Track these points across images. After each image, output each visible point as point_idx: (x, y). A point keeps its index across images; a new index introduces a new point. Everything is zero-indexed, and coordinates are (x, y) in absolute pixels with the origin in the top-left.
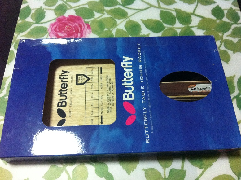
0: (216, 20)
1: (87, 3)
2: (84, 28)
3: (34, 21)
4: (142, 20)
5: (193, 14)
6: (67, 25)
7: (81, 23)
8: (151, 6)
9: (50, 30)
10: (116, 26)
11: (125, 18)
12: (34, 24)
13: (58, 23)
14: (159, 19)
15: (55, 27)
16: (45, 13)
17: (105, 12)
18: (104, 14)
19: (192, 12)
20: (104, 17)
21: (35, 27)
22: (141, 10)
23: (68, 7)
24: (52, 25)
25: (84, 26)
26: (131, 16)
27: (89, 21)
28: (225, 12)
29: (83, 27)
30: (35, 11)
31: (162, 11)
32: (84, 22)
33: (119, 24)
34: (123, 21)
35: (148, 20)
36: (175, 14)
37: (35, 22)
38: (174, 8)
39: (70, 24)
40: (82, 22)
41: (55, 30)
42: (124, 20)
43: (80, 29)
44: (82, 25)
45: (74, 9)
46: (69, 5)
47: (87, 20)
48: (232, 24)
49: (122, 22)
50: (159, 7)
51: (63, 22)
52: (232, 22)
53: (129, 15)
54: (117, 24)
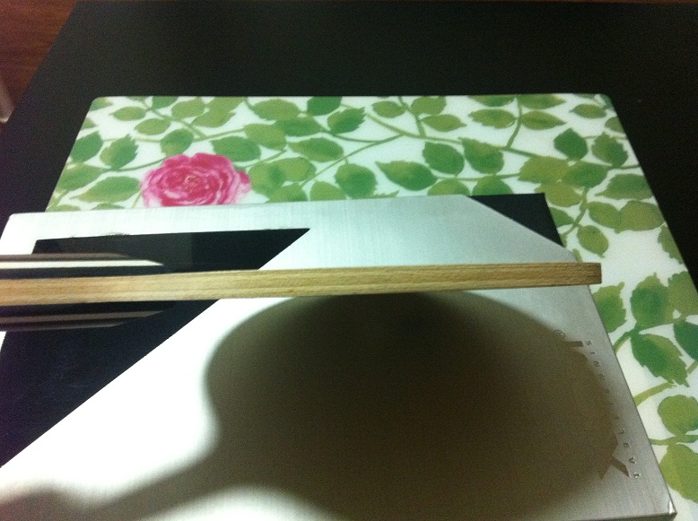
0: (568, 160)
1: (241, 128)
2: (233, 181)
3: (107, 164)
4: (378, 164)
5: (508, 148)
6: (191, 174)
7: (225, 171)
8: (402, 133)
9: (146, 186)
10: (315, 176)
11: (335, 159)
12: (105, 171)
13: (165, 171)
14: (421, 160)
15: (159, 177)
16: (136, 148)
17: (287, 147)
18: (284, 151)
19: (504, 144)
20: (283, 157)
21: (108, 178)
22: (378, 143)
23: (196, 137)
24: (154, 174)
25: (234, 177)
26: (351, 155)
27: (247, 165)
28: (590, 143)
29: (230, 180)
30: (113, 145)
31: (428, 145)
32: (233, 168)
33: (321, 172)
34: (331, 166)
35: (393, 164)
36: (460, 149)
37: (109, 167)
38: (460, 138)
39: (197, 173)
40: (229, 168)
41: (159, 184)
42: (334, 164)
43: (221, 183)
44: (229, 175)
45: (211, 139)
46: (199, 133)
47: (240, 164)
48: (610, 168)
49: (328, 167)
50: (422, 135)
51: (181, 167)
52: (610, 165)
53: (346, 152)
54: (317, 172)
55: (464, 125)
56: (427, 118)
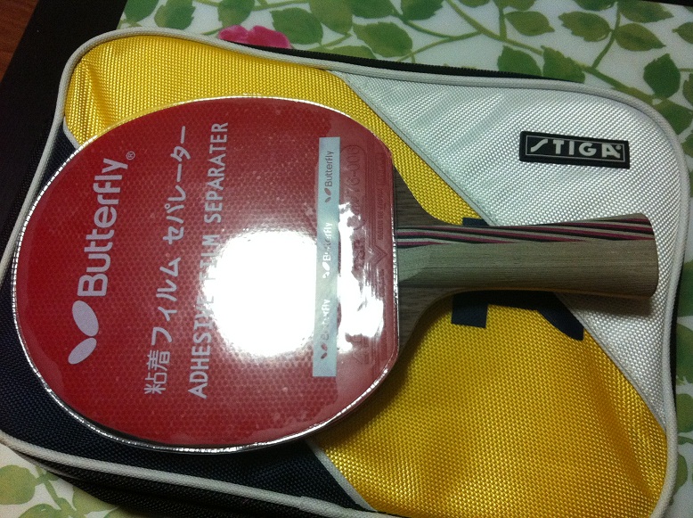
5: (593, 70)
8: (480, 30)
19: (590, 63)
31: (506, 51)
36: (540, 62)
38: (542, 47)
50: (503, 37)
55: (552, 30)
56: (512, 13)
